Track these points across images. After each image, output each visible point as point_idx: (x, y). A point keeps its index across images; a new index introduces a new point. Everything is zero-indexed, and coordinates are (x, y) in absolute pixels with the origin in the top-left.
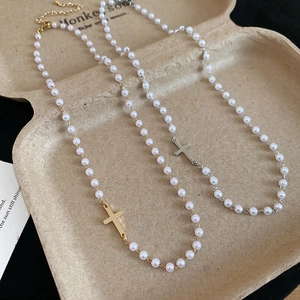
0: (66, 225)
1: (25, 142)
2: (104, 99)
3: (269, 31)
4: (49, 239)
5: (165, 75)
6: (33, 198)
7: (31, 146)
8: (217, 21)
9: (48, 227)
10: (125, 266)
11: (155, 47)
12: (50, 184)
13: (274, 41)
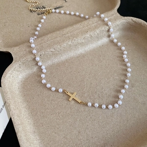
0: (29, 120)
1: (8, 75)
2: (51, 53)
3: (138, 19)
4: (20, 129)
5: (84, 41)
6: (12, 107)
7: (11, 77)
8: (111, 13)
9: (19, 122)
10: (61, 143)
11: (78, 26)
12: (21, 98)
13: (140, 24)
